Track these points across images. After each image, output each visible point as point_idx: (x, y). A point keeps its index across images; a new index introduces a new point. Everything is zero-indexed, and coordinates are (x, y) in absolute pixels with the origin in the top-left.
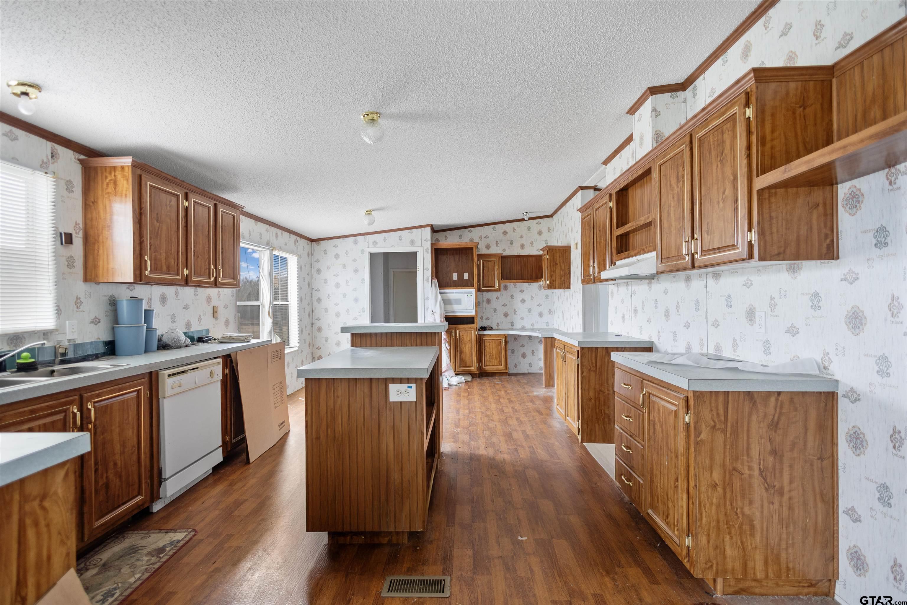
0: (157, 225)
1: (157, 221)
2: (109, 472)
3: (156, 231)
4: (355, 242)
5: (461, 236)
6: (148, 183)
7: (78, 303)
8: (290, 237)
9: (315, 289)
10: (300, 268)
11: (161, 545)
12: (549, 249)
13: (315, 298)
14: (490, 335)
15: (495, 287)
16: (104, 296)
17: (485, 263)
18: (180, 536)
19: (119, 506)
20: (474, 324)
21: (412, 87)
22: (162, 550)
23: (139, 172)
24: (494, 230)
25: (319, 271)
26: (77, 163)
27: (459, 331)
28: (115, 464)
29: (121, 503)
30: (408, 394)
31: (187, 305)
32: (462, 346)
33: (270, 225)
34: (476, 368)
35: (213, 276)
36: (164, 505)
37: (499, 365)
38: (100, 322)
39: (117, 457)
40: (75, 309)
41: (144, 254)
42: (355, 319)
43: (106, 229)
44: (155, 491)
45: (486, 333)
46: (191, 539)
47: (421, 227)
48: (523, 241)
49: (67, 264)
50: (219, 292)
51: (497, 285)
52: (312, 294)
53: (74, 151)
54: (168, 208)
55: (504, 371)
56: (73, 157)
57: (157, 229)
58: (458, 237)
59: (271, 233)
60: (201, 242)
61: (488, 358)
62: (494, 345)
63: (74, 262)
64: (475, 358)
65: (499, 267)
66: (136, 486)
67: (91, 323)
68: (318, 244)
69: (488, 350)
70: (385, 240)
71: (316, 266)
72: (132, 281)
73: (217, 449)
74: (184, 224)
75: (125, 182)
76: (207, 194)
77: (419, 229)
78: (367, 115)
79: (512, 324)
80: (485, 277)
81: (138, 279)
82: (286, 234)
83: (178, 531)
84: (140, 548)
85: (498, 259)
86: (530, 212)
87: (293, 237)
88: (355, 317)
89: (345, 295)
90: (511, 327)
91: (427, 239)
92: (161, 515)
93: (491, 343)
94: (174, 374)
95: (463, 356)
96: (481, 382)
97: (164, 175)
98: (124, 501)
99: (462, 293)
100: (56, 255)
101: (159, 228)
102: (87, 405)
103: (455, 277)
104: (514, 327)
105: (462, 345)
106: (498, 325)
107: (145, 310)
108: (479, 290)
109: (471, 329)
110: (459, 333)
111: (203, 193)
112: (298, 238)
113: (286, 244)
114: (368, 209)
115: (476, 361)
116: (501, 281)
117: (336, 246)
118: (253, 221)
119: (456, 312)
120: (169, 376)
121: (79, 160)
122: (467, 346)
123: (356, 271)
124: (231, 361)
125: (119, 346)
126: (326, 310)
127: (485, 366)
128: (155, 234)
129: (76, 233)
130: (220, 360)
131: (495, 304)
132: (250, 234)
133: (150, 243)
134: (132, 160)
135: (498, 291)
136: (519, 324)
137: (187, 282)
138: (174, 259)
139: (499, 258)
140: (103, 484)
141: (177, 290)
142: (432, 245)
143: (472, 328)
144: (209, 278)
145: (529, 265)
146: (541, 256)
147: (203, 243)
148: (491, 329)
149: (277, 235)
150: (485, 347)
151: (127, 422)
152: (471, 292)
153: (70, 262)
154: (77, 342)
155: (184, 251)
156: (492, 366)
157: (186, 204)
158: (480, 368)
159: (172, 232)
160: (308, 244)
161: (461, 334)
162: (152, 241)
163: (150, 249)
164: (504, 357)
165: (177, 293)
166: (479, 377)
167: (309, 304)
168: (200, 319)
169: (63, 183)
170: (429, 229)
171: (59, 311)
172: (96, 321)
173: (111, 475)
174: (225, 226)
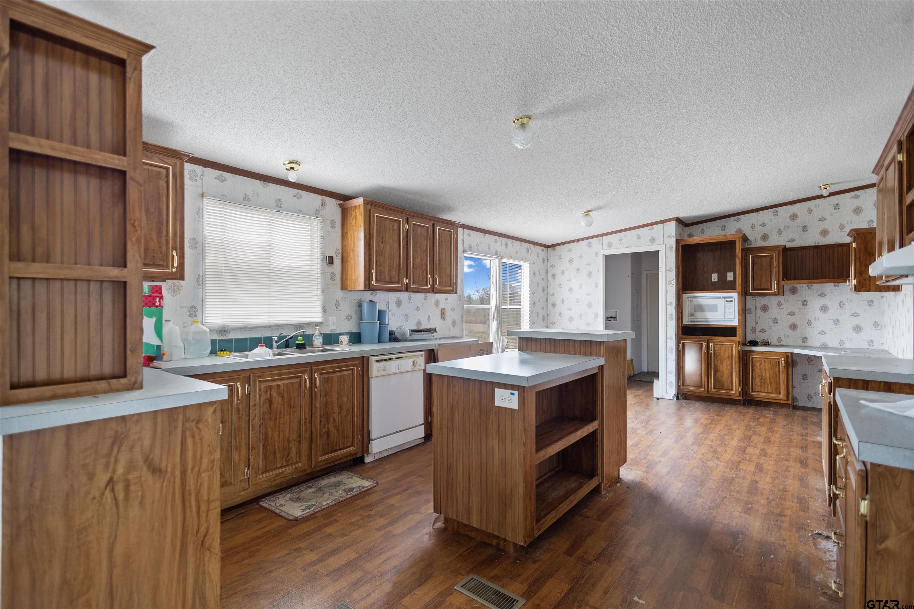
0: (382, 245)
1: (382, 243)
2: (330, 424)
3: (381, 250)
4: (590, 245)
5: (723, 228)
6: (375, 215)
7: (337, 304)
8: (521, 246)
9: (550, 294)
10: (533, 274)
11: (354, 486)
12: (858, 234)
13: (550, 303)
14: (762, 353)
15: (772, 290)
16: (355, 300)
17: (756, 259)
18: (367, 484)
19: (337, 451)
20: (736, 336)
21: (544, 82)
22: (351, 490)
23: (369, 207)
24: (775, 214)
25: (554, 276)
26: (338, 207)
27: (714, 345)
28: (334, 420)
29: (338, 448)
30: (510, 401)
31: (418, 307)
32: (718, 364)
33: (499, 236)
34: (738, 392)
35: (430, 284)
36: (374, 459)
37: (776, 393)
38: (351, 318)
39: (336, 415)
40: (335, 309)
41: (371, 269)
42: (588, 324)
43: (352, 251)
44: (365, 447)
45: (754, 349)
46: (371, 488)
47: (663, 222)
48: (826, 225)
49: (330, 278)
50: (446, 296)
51: (775, 286)
52: (547, 298)
53: (336, 199)
54: (391, 232)
55: (785, 402)
56: (336, 203)
57: (382, 249)
58: (720, 228)
59: (500, 243)
60: (419, 257)
61: (757, 381)
62: (768, 366)
63: (335, 276)
64: (737, 380)
65: (779, 264)
66: (350, 439)
67: (345, 319)
68: (554, 249)
69: (757, 371)
70: (621, 240)
71: (551, 271)
72: (363, 289)
73: (420, 425)
74: (405, 243)
75: (360, 216)
76: (425, 216)
77: (661, 225)
78: (517, 120)
79: (805, 339)
80: (755, 277)
81: (368, 287)
82: (518, 243)
83: (369, 480)
84: (343, 484)
85: (777, 252)
86: (832, 184)
87: (525, 245)
88: (588, 323)
89: (578, 300)
90: (803, 344)
91: (671, 235)
92: (369, 466)
93: (763, 363)
94: (381, 361)
95: (719, 375)
96: (742, 411)
97: (389, 207)
98: (340, 448)
99: (719, 297)
100: (323, 272)
101: (383, 248)
102: (315, 375)
103: (715, 278)
104: (808, 344)
105: (718, 361)
106: (779, 339)
107: (379, 311)
108: (745, 294)
109: (731, 342)
110: (714, 347)
111: (422, 216)
112: (532, 246)
113: (517, 252)
114: (587, 210)
115: (737, 384)
116: (782, 283)
117: (570, 251)
118: (481, 234)
119: (710, 321)
120: (377, 361)
121: (339, 204)
122: (725, 364)
123: (590, 275)
124: (434, 354)
125: (364, 337)
126: (560, 315)
127: (752, 391)
128: (380, 253)
129: (337, 256)
130: (423, 353)
131: (774, 311)
132: (478, 245)
133: (376, 260)
134: (363, 200)
135: (777, 295)
136: (815, 340)
137: (407, 289)
138: (396, 271)
139: (779, 251)
140: (325, 432)
141: (409, 295)
142: (678, 241)
143: (734, 342)
144: (427, 286)
145: (836, 259)
146: (848, 245)
147: (421, 257)
148: (767, 344)
149: (506, 245)
150: (752, 367)
151: (343, 391)
152: (732, 297)
153: (333, 276)
154: (336, 332)
155: (405, 264)
156: (765, 392)
157: (407, 227)
158: (744, 392)
159: (394, 251)
160: (543, 250)
161: (716, 349)
162: (378, 258)
163: (376, 264)
164: (783, 383)
165: (409, 298)
166: (744, 404)
167: (543, 309)
168: (429, 319)
169: (328, 223)
170: (674, 223)
171: (325, 310)
172: (349, 318)
173: (331, 428)
174: (442, 241)
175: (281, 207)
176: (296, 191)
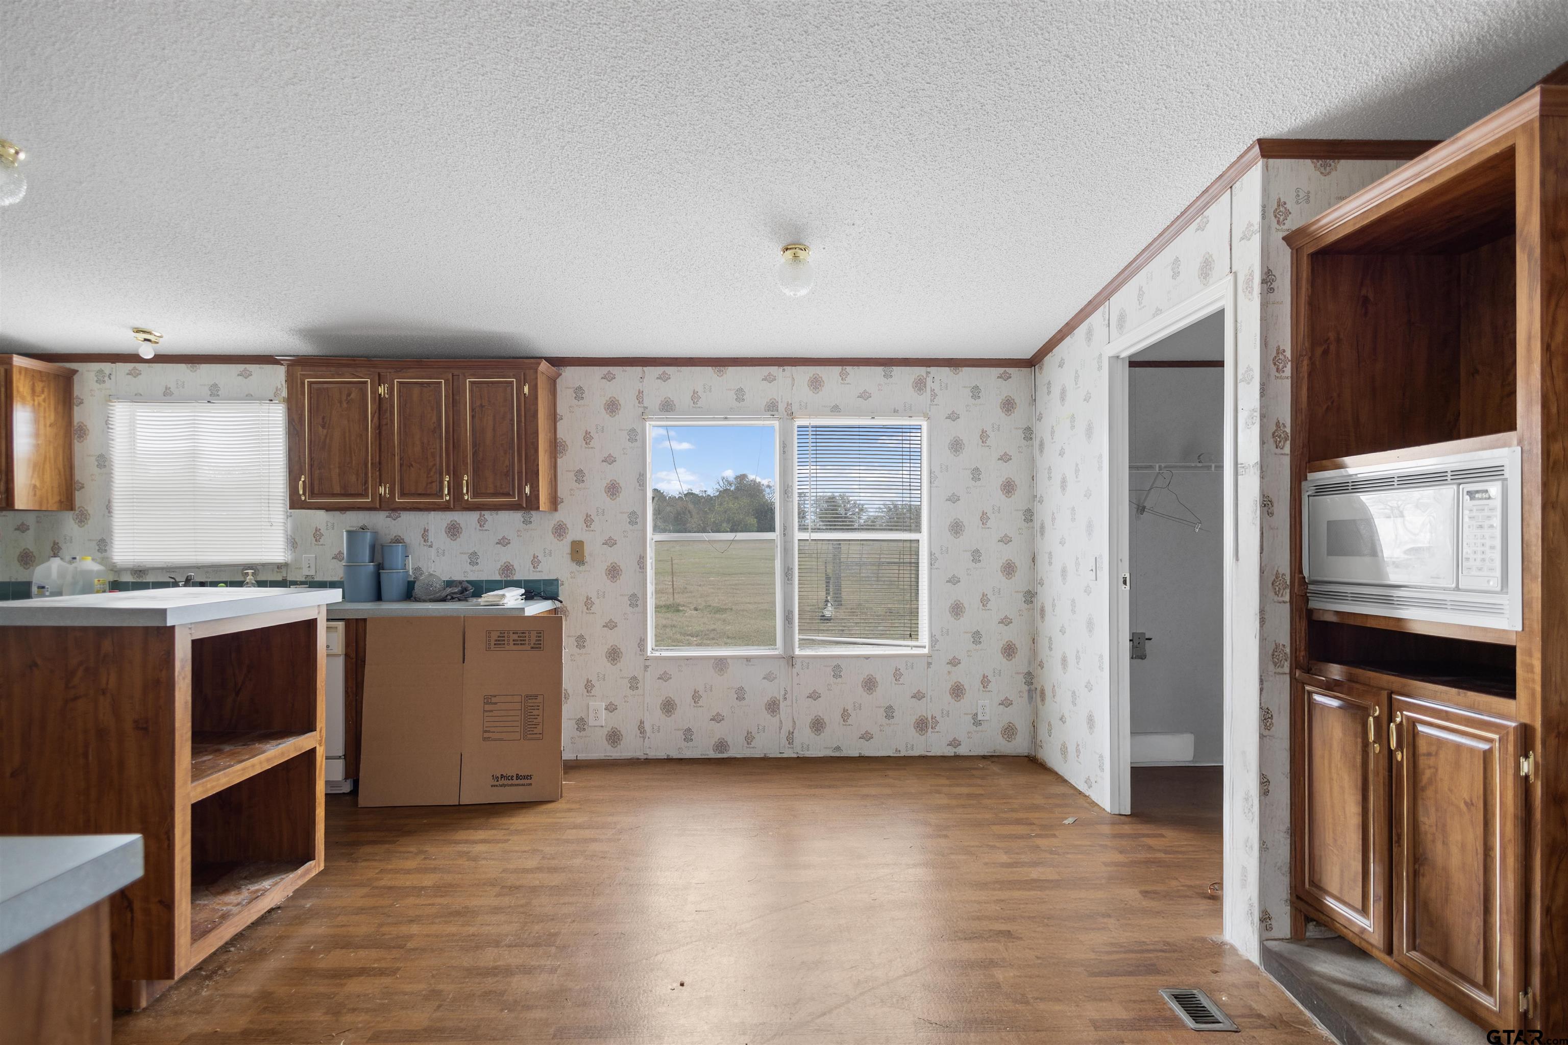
0: (322, 432)
1: (323, 427)
4: (1089, 335)
6: (307, 380)
7: (318, 535)
8: (887, 377)
10: (950, 446)
35: (447, 493)
40: (314, 542)
41: (301, 474)
52: (1028, 511)
54: (345, 405)
57: (322, 437)
59: (784, 381)
60: (418, 443)
67: (334, 558)
70: (1140, 296)
71: (1039, 431)
74: (377, 422)
76: (431, 364)
77: (1226, 196)
81: (295, 504)
89: (1073, 514)
91: (1249, 226)
97: (336, 361)
101: (326, 436)
111: (421, 366)
113: (864, 396)
117: (1062, 363)
118: (710, 369)
123: (1090, 431)
126: (1050, 557)
128: (320, 445)
132: (695, 398)
133: (310, 459)
138: (357, 475)
144: (441, 496)
147: (423, 443)
149: (815, 383)
157: (381, 391)
159: (353, 438)
160: (1004, 377)
162: (314, 455)
163: (311, 466)
167: (1005, 541)
168: (535, 562)
171: (294, 544)
172: (338, 557)
174: (482, 406)
175: (218, 395)
176: (241, 367)
